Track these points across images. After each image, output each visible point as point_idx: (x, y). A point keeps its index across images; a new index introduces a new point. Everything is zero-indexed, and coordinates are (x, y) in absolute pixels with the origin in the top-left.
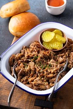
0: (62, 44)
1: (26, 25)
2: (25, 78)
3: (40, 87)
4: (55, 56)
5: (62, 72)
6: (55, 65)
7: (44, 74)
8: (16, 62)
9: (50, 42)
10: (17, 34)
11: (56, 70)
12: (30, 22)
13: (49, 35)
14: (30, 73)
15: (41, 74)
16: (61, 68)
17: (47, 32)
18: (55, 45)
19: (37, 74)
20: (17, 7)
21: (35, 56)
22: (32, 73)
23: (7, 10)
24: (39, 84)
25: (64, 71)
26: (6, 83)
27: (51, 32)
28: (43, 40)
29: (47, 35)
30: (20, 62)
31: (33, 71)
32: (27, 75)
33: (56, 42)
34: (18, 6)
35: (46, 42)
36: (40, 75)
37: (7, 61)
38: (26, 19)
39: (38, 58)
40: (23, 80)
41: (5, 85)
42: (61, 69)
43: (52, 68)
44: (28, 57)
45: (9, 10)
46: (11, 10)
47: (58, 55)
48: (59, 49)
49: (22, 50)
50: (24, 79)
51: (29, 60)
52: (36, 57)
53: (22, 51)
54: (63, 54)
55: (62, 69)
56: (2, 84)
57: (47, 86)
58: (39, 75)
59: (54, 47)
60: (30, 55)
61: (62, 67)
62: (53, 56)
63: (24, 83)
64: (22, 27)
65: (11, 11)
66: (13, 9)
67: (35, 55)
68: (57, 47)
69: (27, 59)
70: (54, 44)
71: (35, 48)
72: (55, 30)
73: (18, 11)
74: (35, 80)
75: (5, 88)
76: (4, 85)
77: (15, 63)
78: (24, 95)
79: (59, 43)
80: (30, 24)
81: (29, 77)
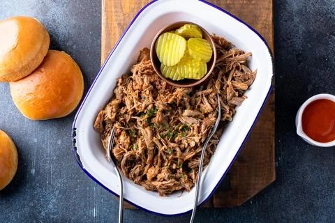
0: (206, 66)
2: (136, 170)
6: (195, 129)
7: (176, 155)
8: (109, 126)
13: (171, 42)
15: (170, 157)
18: (190, 69)
19: (161, 157)
21: (148, 109)
22: (149, 157)
28: (161, 60)
30: (119, 131)
31: (151, 151)
33: (190, 60)
37: (90, 132)
39: (158, 113)
40: (134, 175)
43: (190, 136)
51: (139, 119)
52: (153, 109)
53: (118, 91)
54: (210, 91)
58: (164, 158)
60: (138, 107)
62: (189, 100)
63: (136, 180)
69: (133, 115)
70: (187, 68)
71: (147, 87)
81: (145, 165)
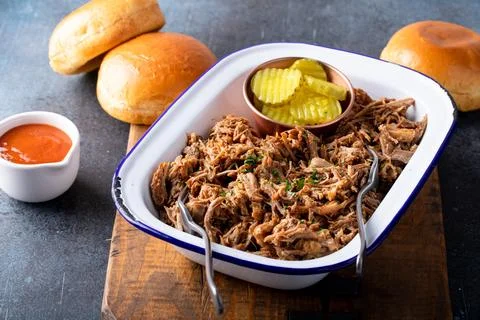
0: (338, 104)
1: (172, 70)
2: (234, 232)
3: (302, 248)
4: (324, 148)
5: (368, 193)
6: (334, 172)
8: (178, 187)
9: (289, 103)
10: (142, 112)
11: (344, 188)
12: (186, 58)
13: (277, 79)
14: (250, 210)
15: (293, 207)
16: (361, 178)
17: (267, 70)
18: (312, 108)
19: (277, 212)
20: (122, 14)
21: (247, 155)
22: (256, 210)
23: (85, 32)
24: (297, 240)
25: (371, 190)
26: (150, 281)
27: (283, 68)
29: (270, 81)
30: (196, 184)
31: (257, 201)
32: (240, 221)
33: (312, 97)
34: (124, 10)
35: (274, 102)
36: (290, 209)
38: (166, 50)
39: (264, 160)
40: (230, 240)
41: (152, 288)
42: (359, 180)
43: (327, 183)
44: (222, 163)
45: (90, 31)
46: (102, 28)
47: (334, 143)
48: (329, 120)
49: (189, 148)
50: (232, 237)
51: (230, 172)
52: (254, 156)
53: (190, 150)
54: (350, 136)
55: (363, 181)
56: (138, 285)
57: (330, 242)
58: (283, 211)
59: (311, 115)
60: (229, 152)
61: (364, 176)
62: (317, 148)
64: (158, 78)
65: (98, 33)
66: (106, 23)
67: (245, 152)
68: (321, 115)
69: (218, 171)
70: (308, 108)
71: (241, 130)
72: (297, 62)
73: (127, 26)
74: (278, 226)
75: (156, 298)
76: (146, 288)
77: (177, 192)
78: (237, 306)
79: (325, 102)
80: (186, 66)
81: (249, 225)
